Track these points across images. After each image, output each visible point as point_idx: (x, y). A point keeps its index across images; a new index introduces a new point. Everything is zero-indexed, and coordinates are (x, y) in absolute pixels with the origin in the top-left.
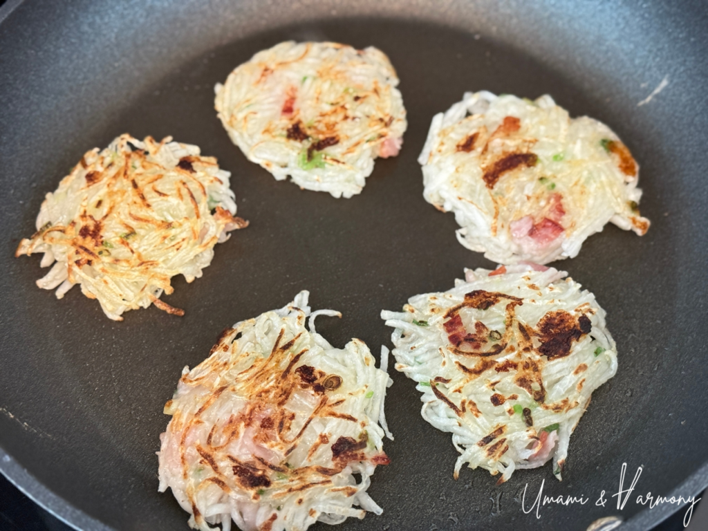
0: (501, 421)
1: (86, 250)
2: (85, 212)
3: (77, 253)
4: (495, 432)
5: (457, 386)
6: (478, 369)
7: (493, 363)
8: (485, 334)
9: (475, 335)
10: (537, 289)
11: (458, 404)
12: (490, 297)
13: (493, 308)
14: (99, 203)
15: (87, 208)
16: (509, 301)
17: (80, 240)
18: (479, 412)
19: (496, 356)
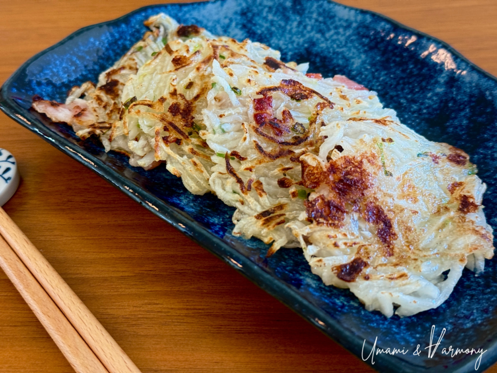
0: (284, 200)
1: (175, 128)
2: (175, 90)
3: (166, 129)
4: (275, 208)
5: (249, 165)
6: (273, 154)
7: (291, 152)
8: (290, 123)
9: (281, 121)
10: (347, 100)
11: (245, 181)
12: (305, 91)
13: (305, 102)
14: (190, 85)
15: (176, 87)
16: (322, 101)
17: (169, 117)
18: (263, 191)
19: (294, 147)
